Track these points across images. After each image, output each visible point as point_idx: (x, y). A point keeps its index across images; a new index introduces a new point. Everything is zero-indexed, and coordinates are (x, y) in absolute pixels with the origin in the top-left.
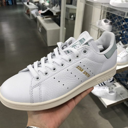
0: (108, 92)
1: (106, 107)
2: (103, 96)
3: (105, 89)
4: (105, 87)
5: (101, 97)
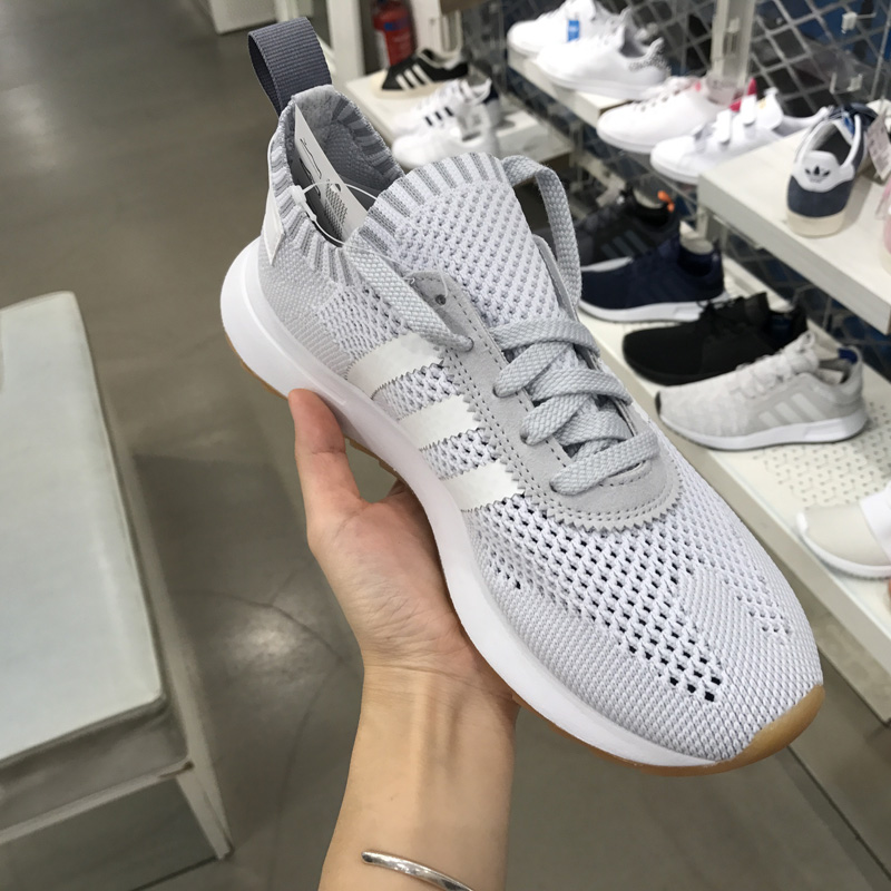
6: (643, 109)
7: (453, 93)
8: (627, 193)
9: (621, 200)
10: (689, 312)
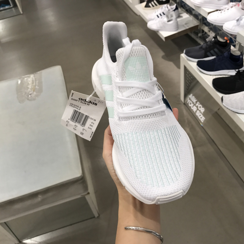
0: (165, 21)
1: (164, 40)
2: (161, 27)
5: (159, 30)
6: (221, 12)
7: (165, 8)
8: (215, 37)
9: (213, 39)
10: (233, 73)
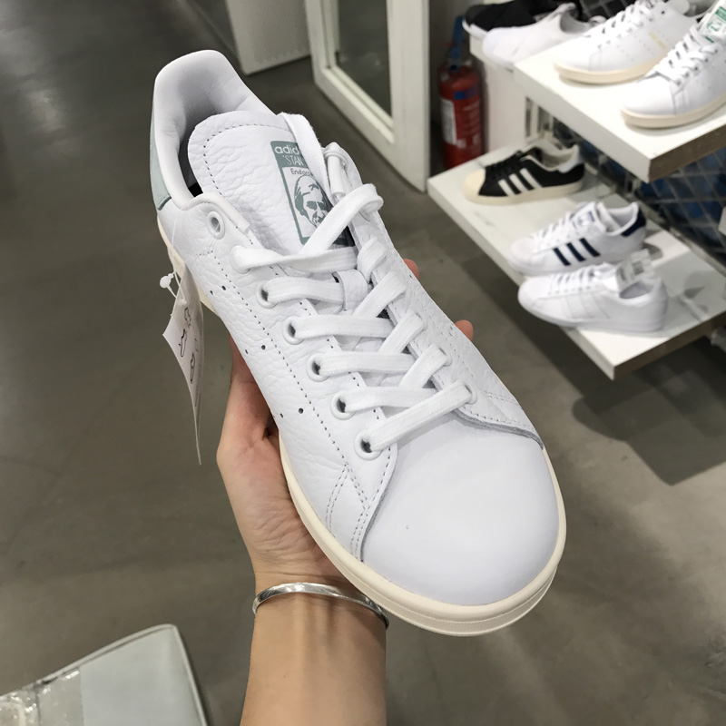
1: (611, 375)
3: (595, 280)
4: (597, 270)
5: (577, 324)
